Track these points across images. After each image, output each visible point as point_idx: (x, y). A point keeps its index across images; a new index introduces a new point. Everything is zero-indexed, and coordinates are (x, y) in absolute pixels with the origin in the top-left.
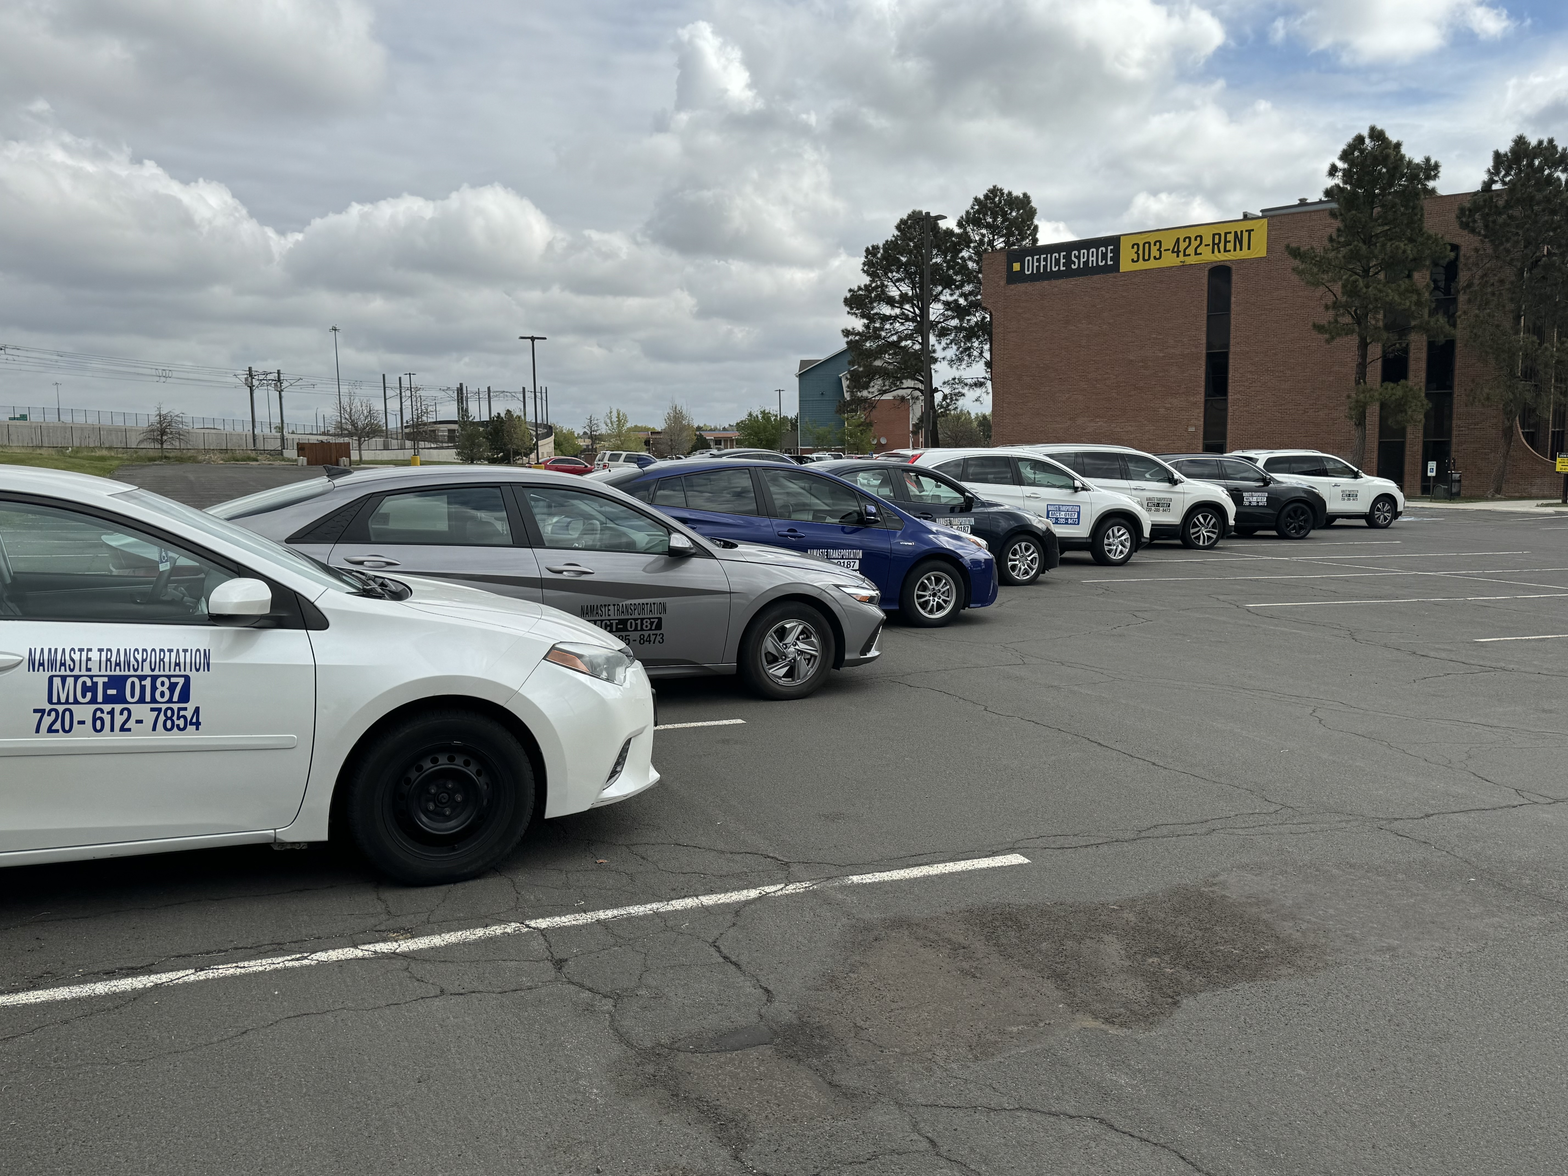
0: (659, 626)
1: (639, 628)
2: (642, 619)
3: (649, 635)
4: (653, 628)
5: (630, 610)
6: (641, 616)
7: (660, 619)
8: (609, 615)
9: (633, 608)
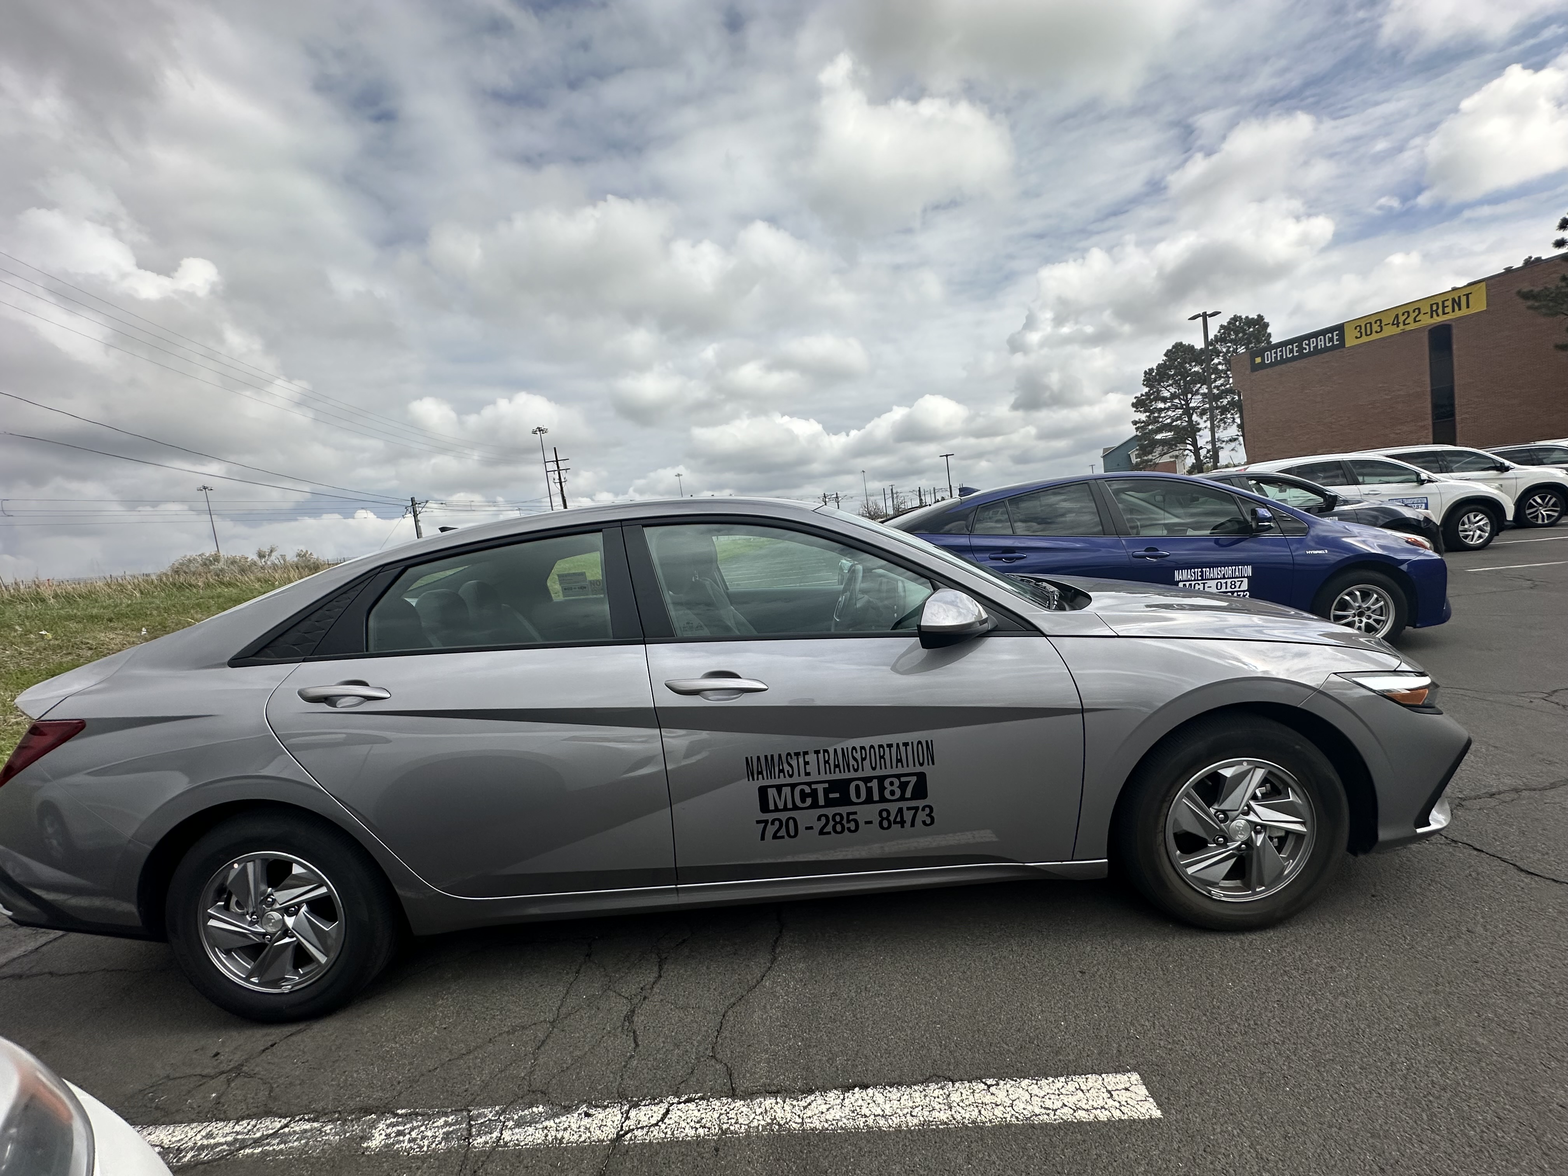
0: (921, 791)
1: (876, 797)
2: (881, 779)
3: (900, 810)
4: (908, 795)
5: (852, 762)
6: (878, 772)
7: (921, 777)
8: (807, 774)
9: (858, 756)
